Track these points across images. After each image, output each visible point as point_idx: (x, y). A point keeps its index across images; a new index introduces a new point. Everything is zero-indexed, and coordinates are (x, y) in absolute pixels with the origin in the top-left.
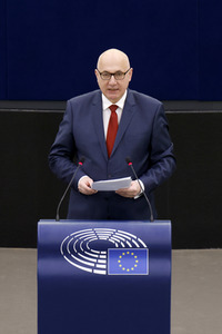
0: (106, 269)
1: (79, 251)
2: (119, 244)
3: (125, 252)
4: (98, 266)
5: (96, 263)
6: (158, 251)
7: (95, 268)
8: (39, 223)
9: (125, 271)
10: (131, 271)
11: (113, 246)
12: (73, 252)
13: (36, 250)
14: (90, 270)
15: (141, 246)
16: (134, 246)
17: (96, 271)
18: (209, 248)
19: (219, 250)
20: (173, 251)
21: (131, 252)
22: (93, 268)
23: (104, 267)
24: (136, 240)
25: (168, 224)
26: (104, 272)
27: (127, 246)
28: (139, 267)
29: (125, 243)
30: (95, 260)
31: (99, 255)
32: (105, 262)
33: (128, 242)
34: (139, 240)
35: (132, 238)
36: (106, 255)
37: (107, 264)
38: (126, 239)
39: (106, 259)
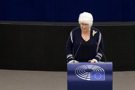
0: (90, 79)
1: (81, 72)
2: (95, 70)
3: (97, 73)
4: (88, 77)
5: (87, 77)
7: (87, 78)
8: (68, 63)
9: (97, 79)
10: (99, 79)
11: (93, 71)
12: (79, 73)
13: (67, 72)
14: (85, 79)
15: (102, 71)
16: (100, 71)
17: (87, 79)
19: (128, 72)
20: (113, 72)
21: (99, 73)
22: (86, 78)
23: (90, 78)
25: (111, 63)
26: (90, 80)
27: (97, 71)
29: (97, 70)
30: (87, 76)
31: (88, 74)
32: (90, 76)
33: (98, 69)
34: (102, 69)
35: (99, 68)
36: (91, 74)
37: (91, 77)
38: (97, 68)
39: (91, 75)
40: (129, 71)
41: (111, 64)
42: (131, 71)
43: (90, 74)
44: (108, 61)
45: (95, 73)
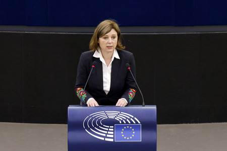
0: (113, 138)
1: (95, 126)
2: (122, 121)
3: (126, 126)
4: (108, 135)
5: (106, 134)
6: (148, 126)
8: (69, 108)
9: (126, 139)
10: (130, 139)
11: (118, 122)
13: (67, 125)
14: (103, 139)
15: (137, 123)
18: (182, 123)
19: (188, 125)
21: (130, 126)
22: (105, 137)
23: (112, 136)
24: (133, 119)
25: (154, 108)
26: (112, 140)
28: (135, 136)
30: (106, 132)
32: (112, 133)
33: (127, 120)
34: (135, 118)
35: (130, 117)
36: (114, 128)
37: (114, 135)
38: (127, 118)
39: (114, 131)
40: (190, 123)
41: (154, 110)
42: (193, 123)
43: (112, 130)
44: (147, 104)
45: (122, 127)
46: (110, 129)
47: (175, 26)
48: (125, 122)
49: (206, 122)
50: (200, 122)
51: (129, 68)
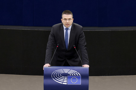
0: (67, 83)
1: (58, 76)
2: (71, 74)
3: (73, 77)
4: (64, 81)
5: (63, 81)
6: (84, 77)
9: (73, 83)
10: (75, 83)
11: (69, 75)
12: (56, 77)
14: (61, 83)
15: (79, 75)
16: (76, 75)
17: (63, 83)
18: (101, 76)
19: (105, 76)
20: (89, 77)
21: (75, 77)
23: (66, 82)
24: (77, 73)
26: (66, 84)
27: (74, 75)
28: (78, 82)
29: (73, 74)
30: (63, 80)
31: (64, 78)
32: (66, 80)
34: (78, 73)
36: (67, 78)
37: (67, 81)
41: (87, 69)
42: (107, 76)
43: (66, 78)
45: (72, 77)
46: (65, 78)
47: (99, 27)
48: (73, 75)
49: (113, 75)
50: (110, 75)
51: (75, 48)
